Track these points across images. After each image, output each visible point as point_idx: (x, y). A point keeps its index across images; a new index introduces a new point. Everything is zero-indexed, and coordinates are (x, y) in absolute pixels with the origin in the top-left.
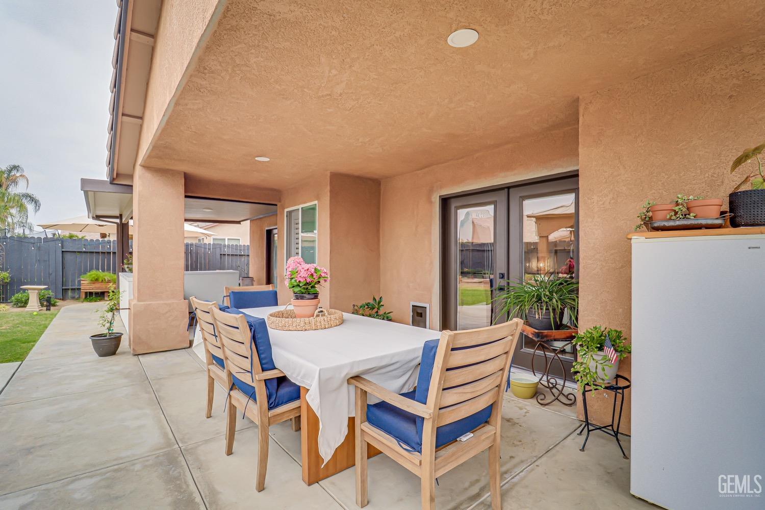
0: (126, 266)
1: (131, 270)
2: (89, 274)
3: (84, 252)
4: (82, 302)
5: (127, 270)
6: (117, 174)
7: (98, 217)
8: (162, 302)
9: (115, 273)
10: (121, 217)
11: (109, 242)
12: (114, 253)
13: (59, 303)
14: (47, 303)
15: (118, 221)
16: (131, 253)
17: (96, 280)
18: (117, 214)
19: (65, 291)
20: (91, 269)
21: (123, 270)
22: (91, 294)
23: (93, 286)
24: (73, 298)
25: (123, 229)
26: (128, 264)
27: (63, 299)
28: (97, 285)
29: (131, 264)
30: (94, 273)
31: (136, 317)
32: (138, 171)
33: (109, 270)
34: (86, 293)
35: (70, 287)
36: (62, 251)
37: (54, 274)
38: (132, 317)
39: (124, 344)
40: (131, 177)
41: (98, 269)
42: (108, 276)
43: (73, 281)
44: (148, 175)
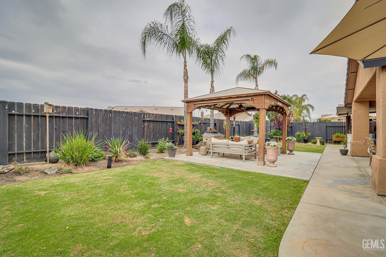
0: (349, 131)
1: (351, 133)
2: (335, 134)
3: (333, 126)
4: (333, 144)
5: (350, 132)
6: (347, 104)
7: (339, 115)
8: (361, 142)
9: (345, 134)
10: (347, 114)
11: (343, 122)
12: (345, 127)
13: (325, 144)
14: (322, 143)
15: (346, 115)
16: (351, 127)
17: (338, 137)
18: (346, 113)
19: (327, 140)
20: (336, 133)
21: (349, 133)
22: (336, 142)
23: (337, 139)
24: (330, 143)
25: (349, 118)
26: (351, 131)
27: (326, 143)
28: (338, 139)
29: (351, 130)
30: (337, 134)
31: (352, 145)
32: (353, 103)
33: (342, 133)
34: (334, 141)
35: (328, 139)
36: (326, 126)
37: (323, 134)
38: (351, 145)
39: (349, 153)
40: (351, 104)
41: (338, 132)
42: (342, 135)
43: (330, 137)
44: (357, 104)
